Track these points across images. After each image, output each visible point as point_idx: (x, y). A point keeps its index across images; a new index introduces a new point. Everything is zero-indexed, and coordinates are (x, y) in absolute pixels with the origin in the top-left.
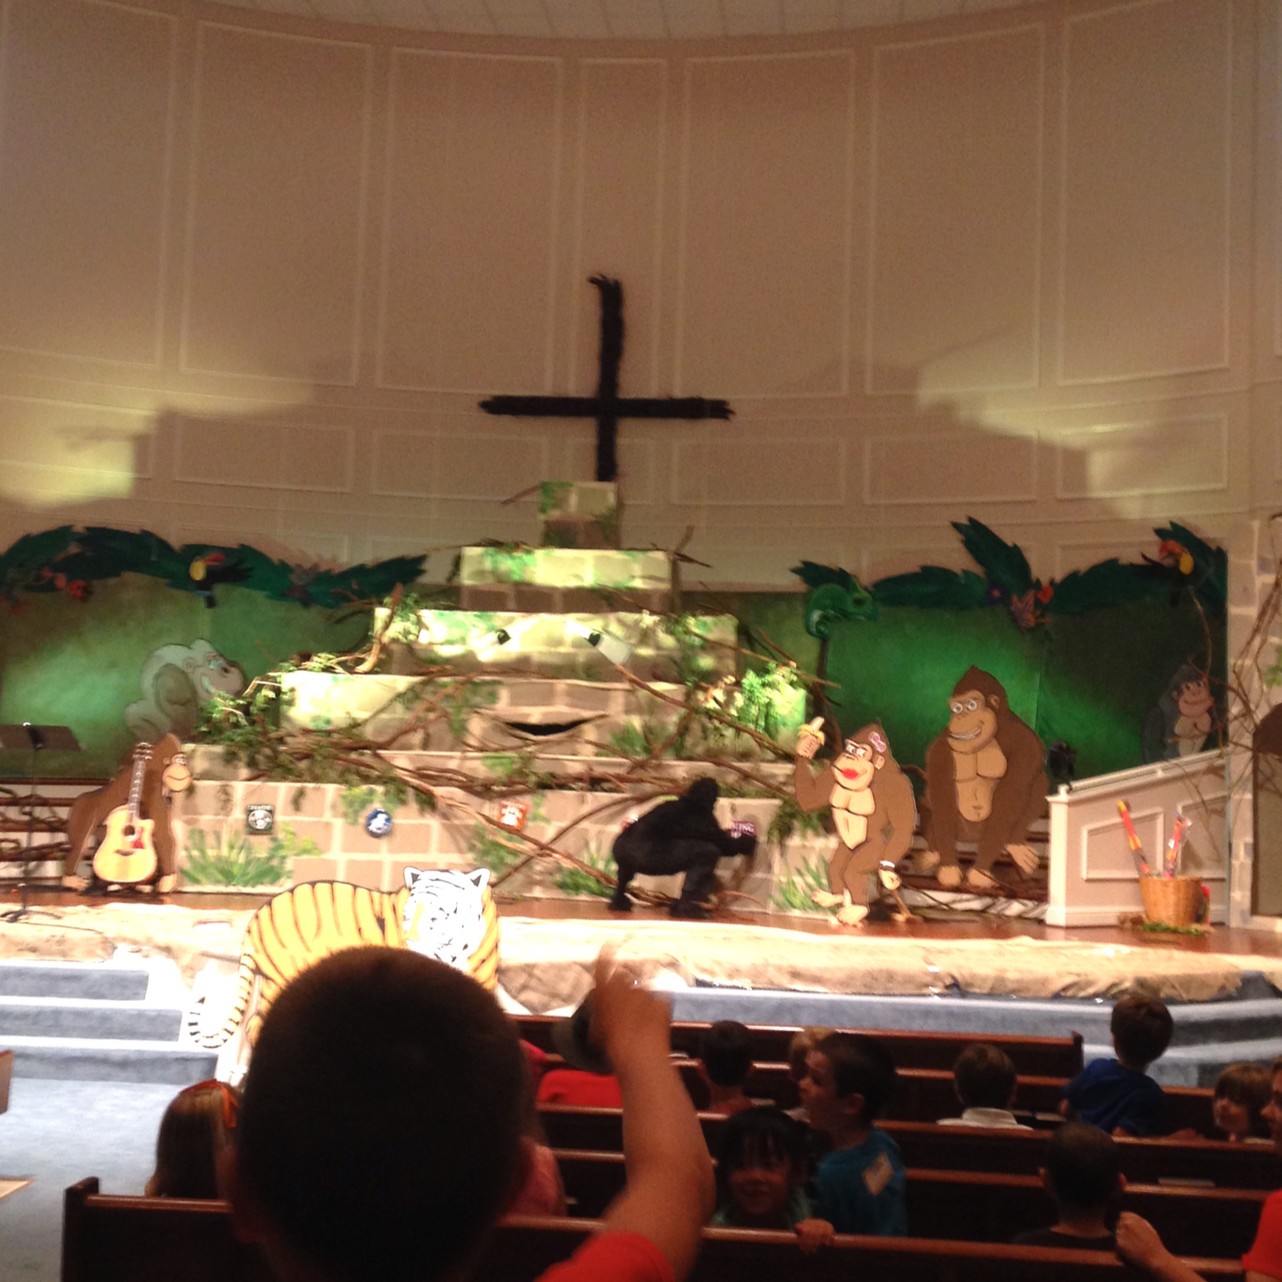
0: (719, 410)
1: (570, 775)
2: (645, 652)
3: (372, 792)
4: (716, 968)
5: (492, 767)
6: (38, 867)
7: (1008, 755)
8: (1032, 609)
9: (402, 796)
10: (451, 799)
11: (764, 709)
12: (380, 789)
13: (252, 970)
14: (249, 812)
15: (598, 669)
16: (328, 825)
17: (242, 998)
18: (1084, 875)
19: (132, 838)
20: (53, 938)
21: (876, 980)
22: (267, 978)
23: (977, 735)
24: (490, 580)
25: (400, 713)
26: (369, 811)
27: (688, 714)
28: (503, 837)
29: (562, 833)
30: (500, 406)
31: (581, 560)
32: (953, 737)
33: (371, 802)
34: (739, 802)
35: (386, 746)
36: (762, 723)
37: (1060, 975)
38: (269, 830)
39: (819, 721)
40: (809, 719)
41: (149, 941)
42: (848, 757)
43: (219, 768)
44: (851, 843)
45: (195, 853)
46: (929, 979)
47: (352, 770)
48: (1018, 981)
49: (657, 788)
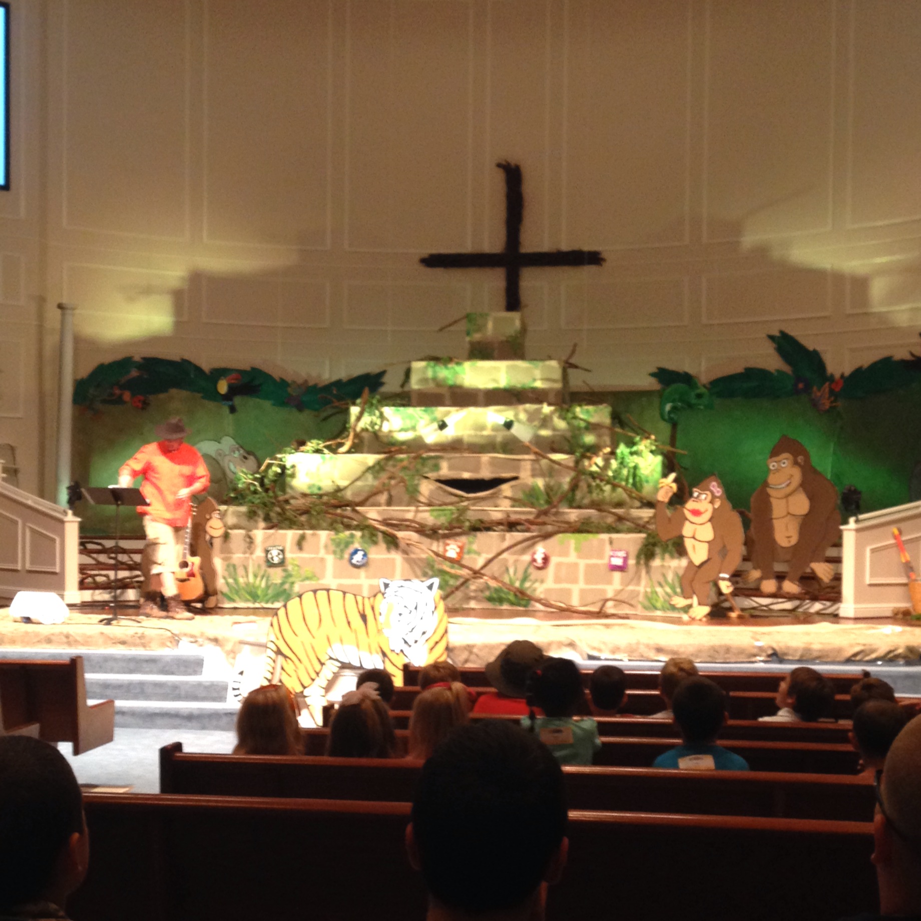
0: (594, 258)
1: (494, 520)
2: (544, 433)
3: (352, 536)
4: (602, 647)
5: (437, 517)
6: (122, 593)
7: (811, 498)
8: (827, 396)
9: (374, 539)
10: (410, 540)
11: (632, 471)
12: (358, 534)
13: (275, 652)
14: (267, 552)
15: (511, 446)
16: (322, 560)
17: (269, 671)
18: (868, 581)
19: (187, 570)
20: (136, 635)
21: (717, 652)
22: (286, 657)
23: (788, 485)
24: (431, 385)
25: (370, 481)
26: (351, 549)
27: (577, 475)
28: (447, 566)
29: (489, 562)
30: (434, 261)
31: (497, 369)
32: (771, 488)
33: (352, 543)
34: (615, 536)
35: (361, 504)
36: (631, 481)
37: (851, 646)
38: (282, 563)
39: (673, 476)
40: (665, 475)
41: (202, 635)
42: (694, 501)
43: (244, 522)
44: (697, 562)
45: (231, 581)
46: (755, 651)
47: (339, 521)
48: (820, 651)
49: (556, 528)
